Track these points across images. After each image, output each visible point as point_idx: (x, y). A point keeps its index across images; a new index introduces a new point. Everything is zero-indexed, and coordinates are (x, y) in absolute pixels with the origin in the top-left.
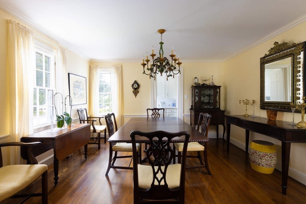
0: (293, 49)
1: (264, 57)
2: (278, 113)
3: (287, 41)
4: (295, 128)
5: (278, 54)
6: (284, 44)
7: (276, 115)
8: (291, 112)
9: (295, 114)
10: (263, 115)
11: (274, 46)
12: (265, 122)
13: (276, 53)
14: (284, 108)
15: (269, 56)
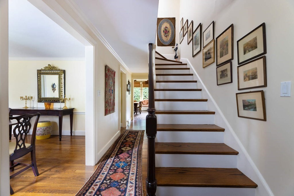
0: (59, 71)
1: (40, 70)
2: (52, 104)
3: (55, 66)
4: (62, 109)
5: (50, 71)
6: (54, 67)
7: (50, 105)
8: (60, 102)
9: (62, 103)
10: (42, 106)
11: (48, 66)
12: (44, 109)
13: (49, 70)
14: (55, 101)
15: (44, 70)
